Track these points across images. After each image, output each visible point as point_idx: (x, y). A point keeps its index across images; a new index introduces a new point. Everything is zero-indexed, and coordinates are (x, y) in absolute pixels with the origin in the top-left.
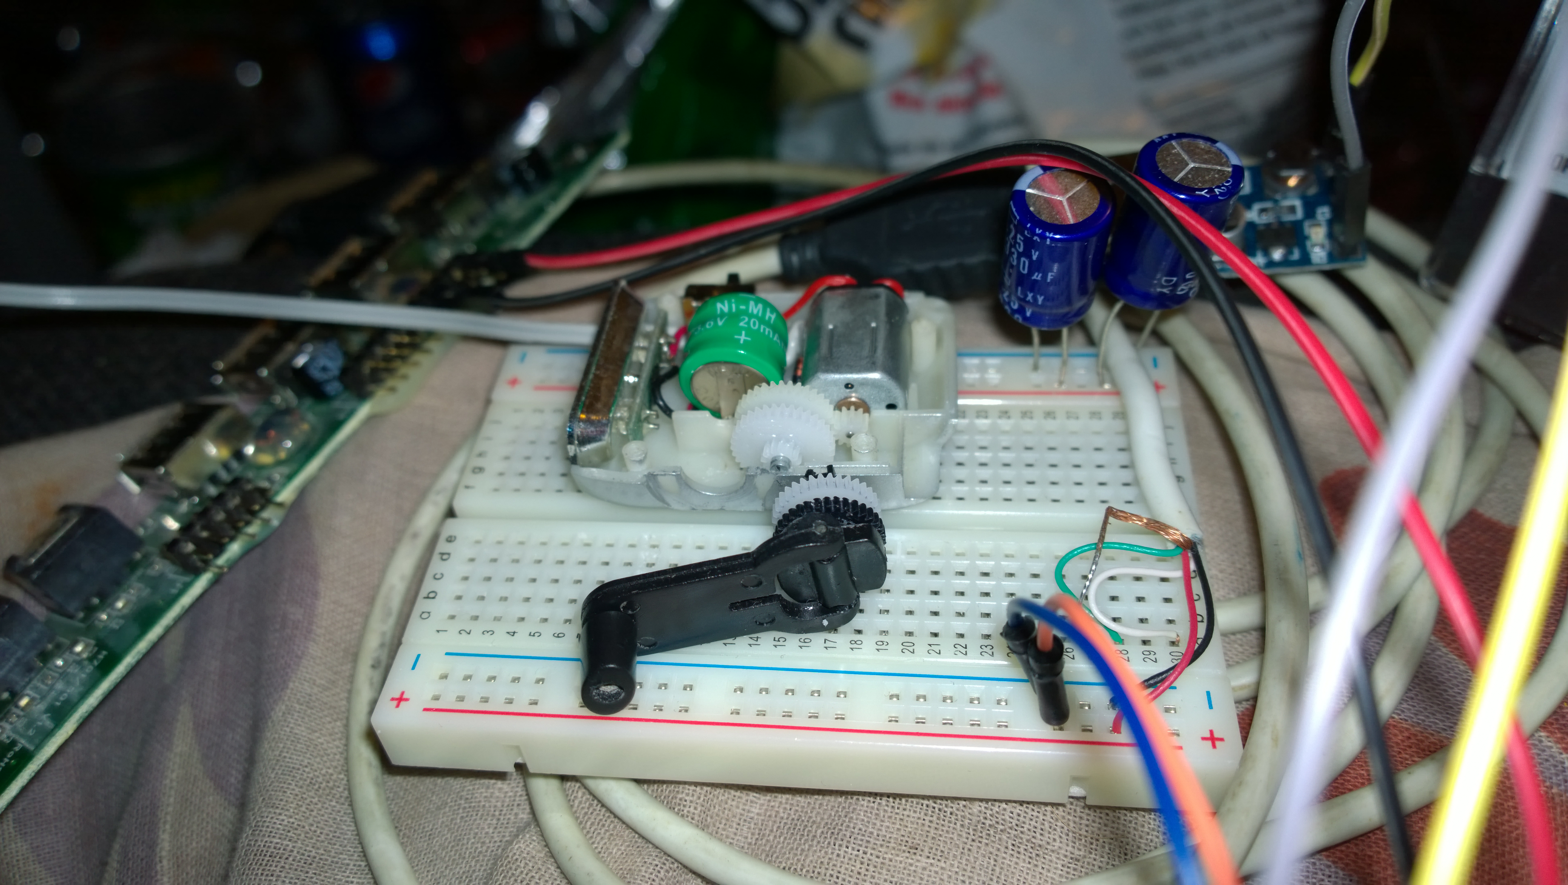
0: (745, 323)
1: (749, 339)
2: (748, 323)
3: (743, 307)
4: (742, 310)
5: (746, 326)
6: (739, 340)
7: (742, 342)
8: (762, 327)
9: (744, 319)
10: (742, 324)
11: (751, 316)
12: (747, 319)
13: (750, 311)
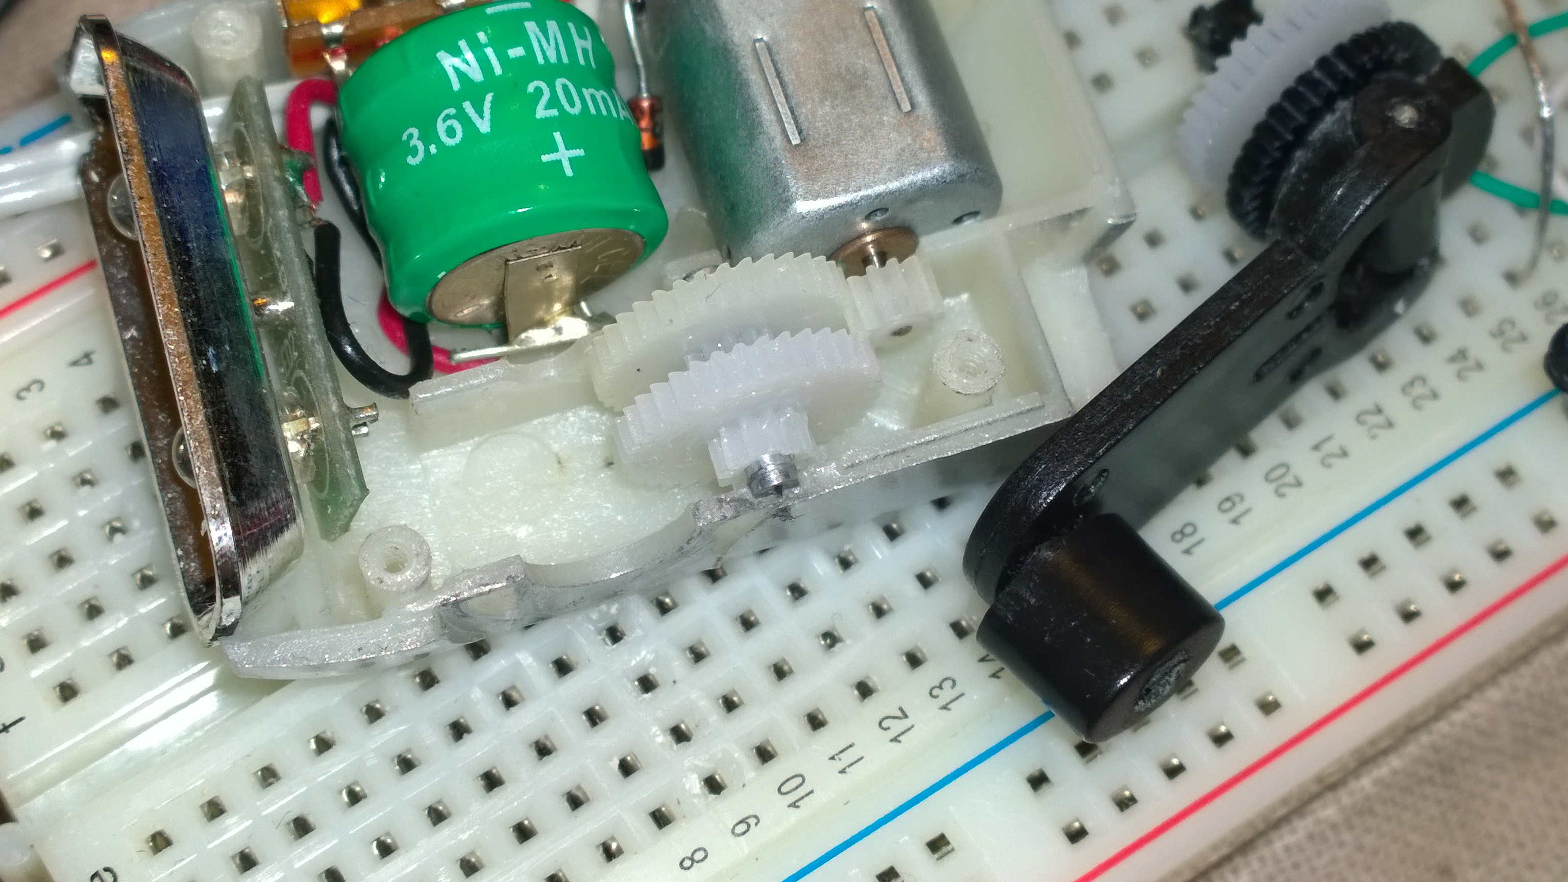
0: (548, 107)
1: (580, 152)
2: (553, 102)
3: (516, 52)
4: (519, 59)
5: (554, 112)
6: (559, 163)
7: (569, 172)
8: (587, 92)
9: (539, 91)
10: (541, 113)
11: (549, 73)
12: (543, 85)
13: (541, 60)
